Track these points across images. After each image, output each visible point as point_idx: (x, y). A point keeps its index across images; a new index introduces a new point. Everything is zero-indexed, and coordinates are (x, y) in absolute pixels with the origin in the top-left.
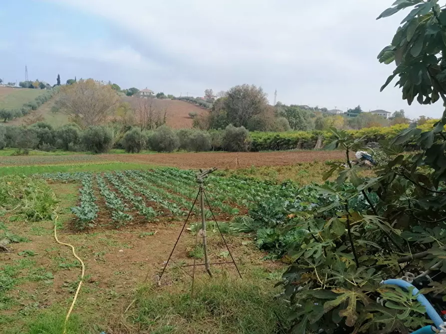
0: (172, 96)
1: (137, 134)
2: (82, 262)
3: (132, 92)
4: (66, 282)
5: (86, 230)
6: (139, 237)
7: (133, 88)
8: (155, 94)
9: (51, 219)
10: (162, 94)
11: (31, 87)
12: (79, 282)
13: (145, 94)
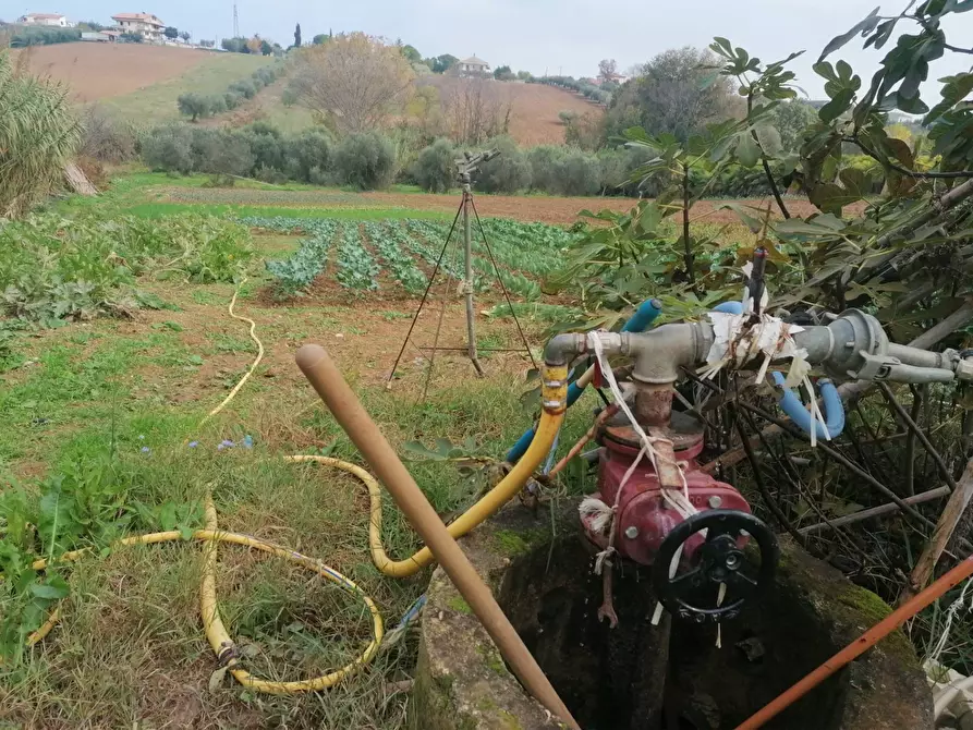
0: (527, 74)
1: (445, 152)
2: (260, 346)
3: (444, 65)
4: (222, 372)
5: (290, 301)
6: (384, 320)
7: (448, 55)
8: (492, 70)
9: (232, 282)
10: (506, 69)
11: (245, 50)
12: (245, 373)
13: (471, 69)
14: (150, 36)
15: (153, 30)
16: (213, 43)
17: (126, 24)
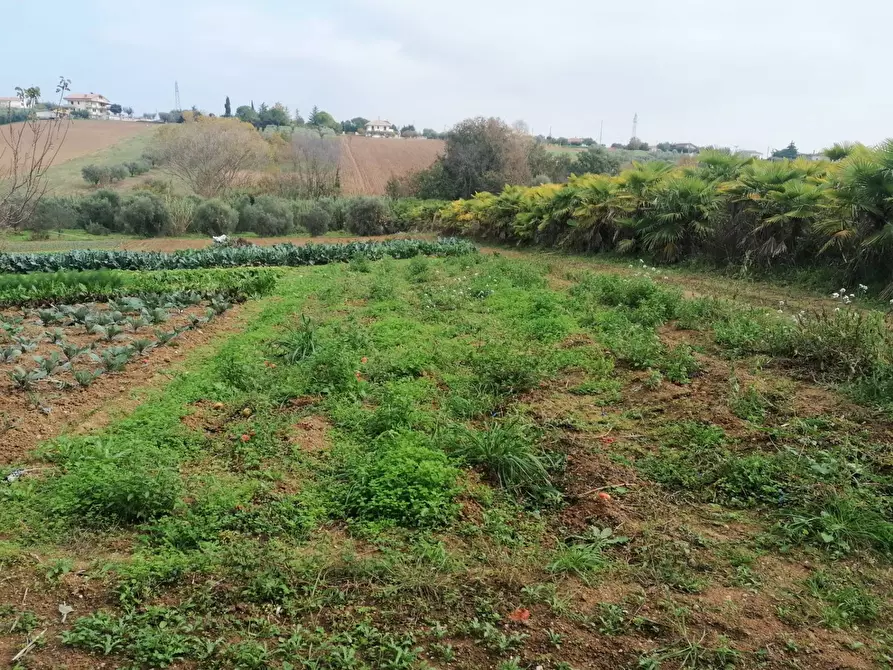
3: (356, 126)
7: (359, 119)
10: (411, 128)
11: (181, 120)
14: (98, 112)
15: (99, 107)
16: (154, 116)
17: (75, 103)
